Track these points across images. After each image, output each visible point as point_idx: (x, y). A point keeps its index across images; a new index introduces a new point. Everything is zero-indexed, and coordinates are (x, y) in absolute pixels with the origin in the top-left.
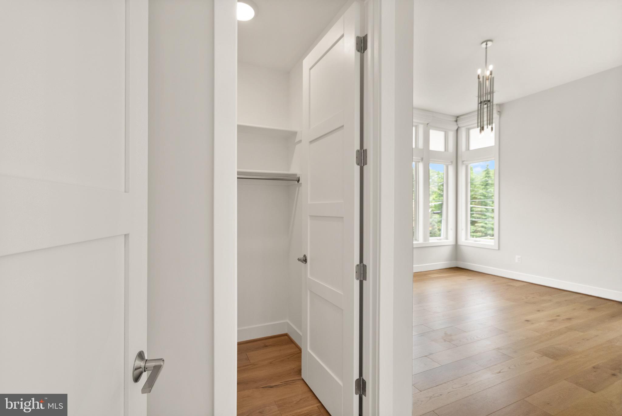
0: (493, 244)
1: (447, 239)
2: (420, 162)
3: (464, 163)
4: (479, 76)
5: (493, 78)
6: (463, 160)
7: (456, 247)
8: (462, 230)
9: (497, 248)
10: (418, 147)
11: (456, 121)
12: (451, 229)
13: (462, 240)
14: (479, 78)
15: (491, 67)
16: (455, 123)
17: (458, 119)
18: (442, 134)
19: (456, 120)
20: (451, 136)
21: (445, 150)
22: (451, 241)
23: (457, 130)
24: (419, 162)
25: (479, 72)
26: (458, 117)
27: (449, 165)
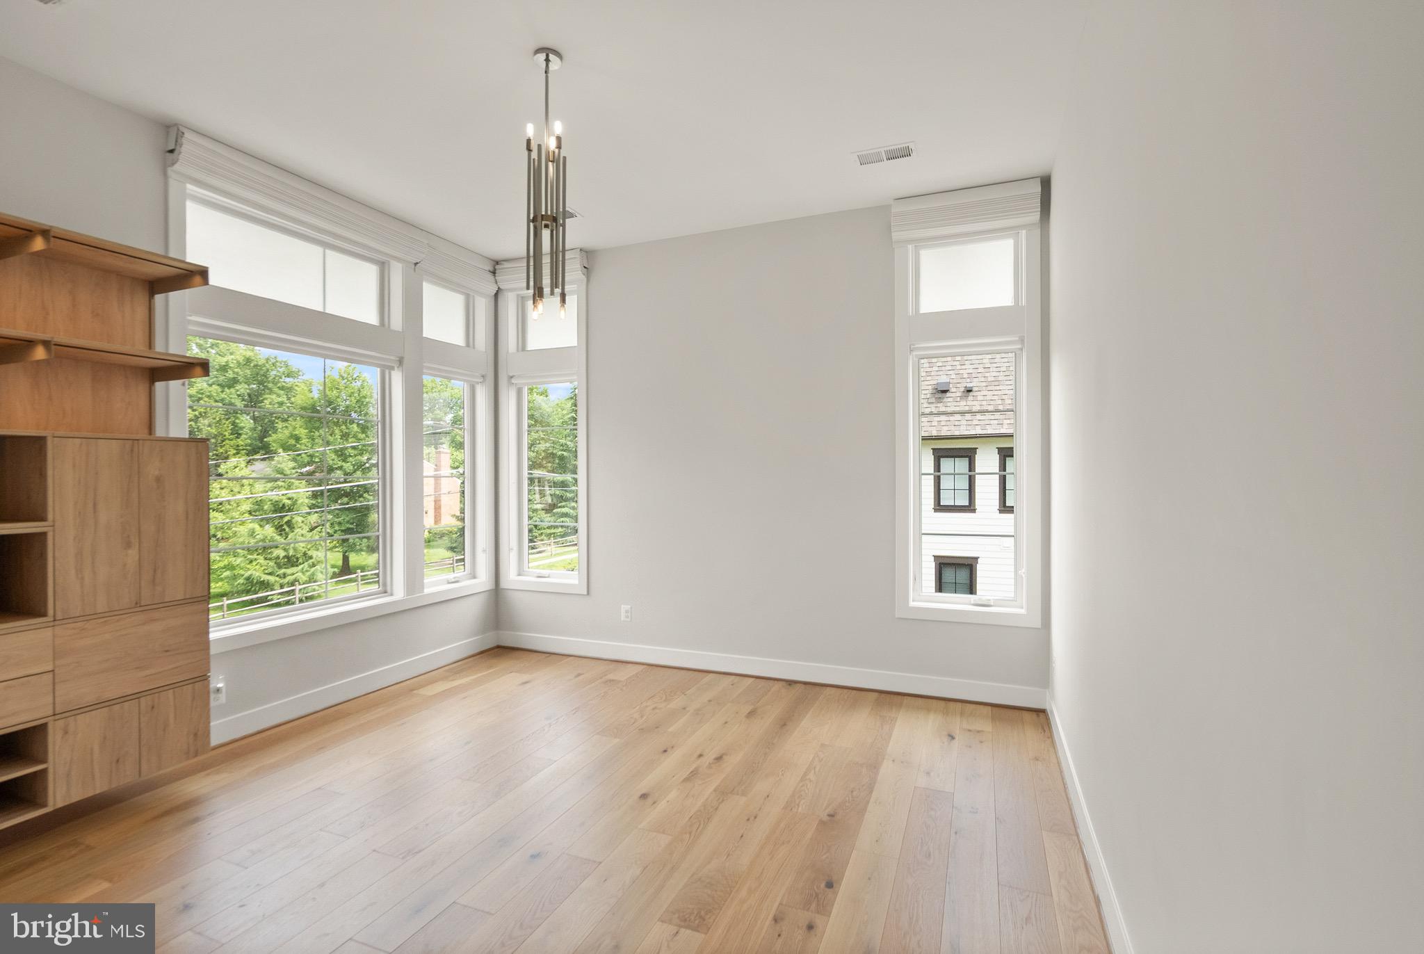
0: (576, 582)
1: (474, 576)
2: (396, 368)
3: (513, 381)
4: (529, 141)
5: (565, 158)
6: (511, 375)
7: (497, 594)
8: (510, 550)
9: (586, 593)
10: (389, 327)
11: (494, 273)
12: (484, 551)
13: (511, 577)
14: (529, 150)
15: (558, 127)
16: (490, 276)
17: (497, 267)
18: (458, 300)
19: (492, 269)
20: (482, 307)
21: (468, 345)
22: (483, 580)
23: (496, 295)
24: (392, 368)
25: (530, 130)
26: (497, 263)
27: (478, 383)
